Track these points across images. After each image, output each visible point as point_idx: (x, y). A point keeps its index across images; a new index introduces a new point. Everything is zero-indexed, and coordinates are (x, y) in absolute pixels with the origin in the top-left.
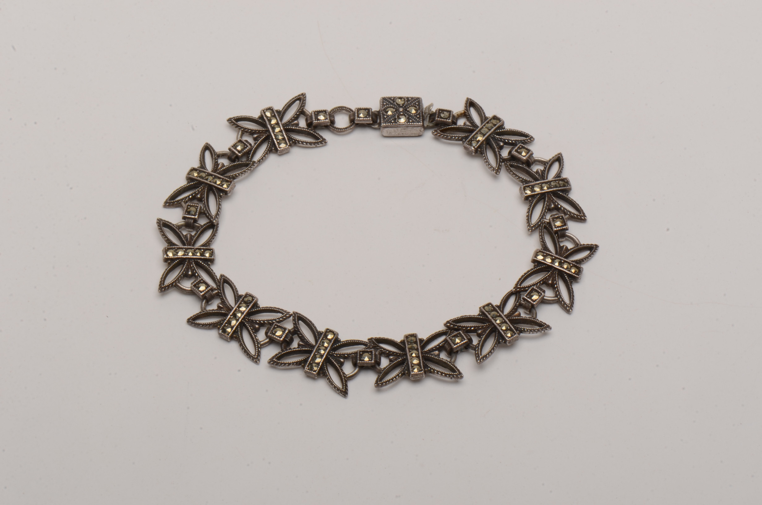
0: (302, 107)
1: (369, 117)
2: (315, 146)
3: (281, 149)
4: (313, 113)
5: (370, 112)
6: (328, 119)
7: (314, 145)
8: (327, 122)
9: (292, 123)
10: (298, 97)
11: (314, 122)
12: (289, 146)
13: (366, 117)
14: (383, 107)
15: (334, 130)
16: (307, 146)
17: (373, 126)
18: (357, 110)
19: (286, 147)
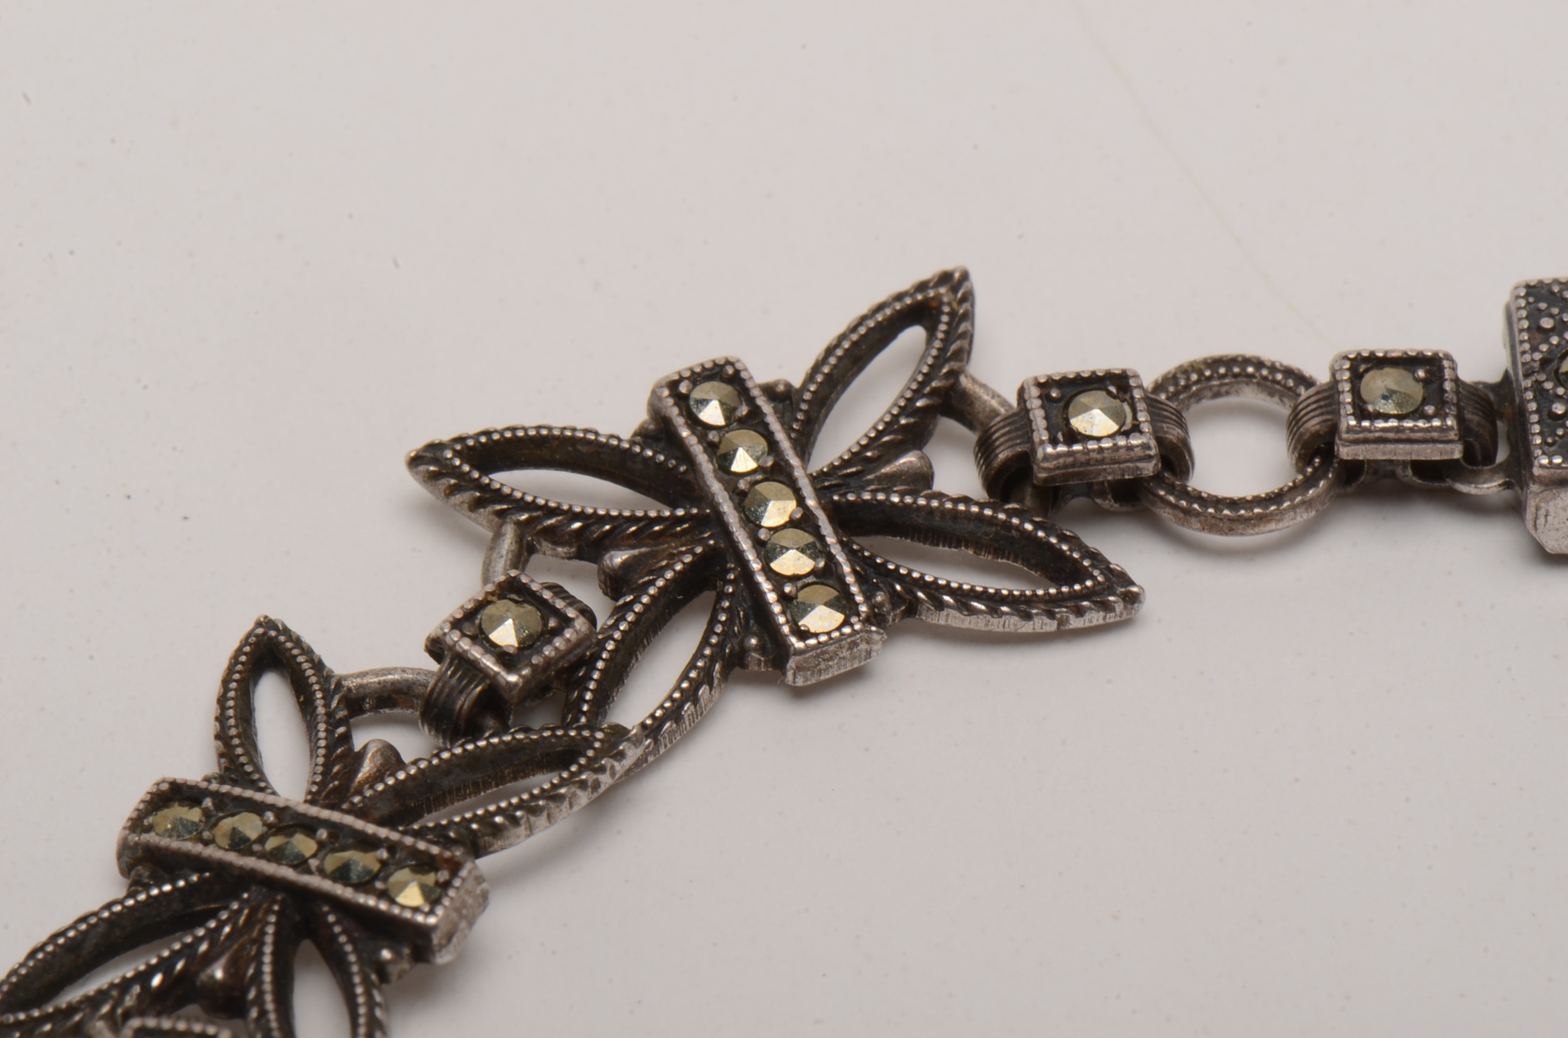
0: (947, 360)
1: (1440, 414)
2: (1051, 626)
3: (812, 642)
4: (1035, 392)
5: (1442, 379)
6: (1146, 428)
7: (1046, 620)
8: (1138, 452)
9: (887, 470)
10: (919, 297)
11: (1040, 454)
12: (868, 621)
13: (1418, 414)
14: (1534, 349)
15: (1187, 512)
16: (996, 625)
17: (1470, 483)
18: (1347, 365)
19: (847, 630)
